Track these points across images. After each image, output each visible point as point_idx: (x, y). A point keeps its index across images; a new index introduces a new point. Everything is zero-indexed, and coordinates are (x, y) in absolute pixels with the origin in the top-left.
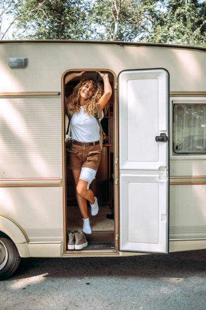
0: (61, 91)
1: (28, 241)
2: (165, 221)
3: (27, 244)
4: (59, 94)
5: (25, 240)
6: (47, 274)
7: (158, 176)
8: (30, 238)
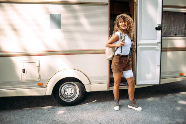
0: (108, 2)
1: (90, 83)
2: (159, 69)
3: (90, 85)
4: (107, 4)
5: (89, 83)
6: (95, 101)
7: (156, 47)
8: (91, 81)
